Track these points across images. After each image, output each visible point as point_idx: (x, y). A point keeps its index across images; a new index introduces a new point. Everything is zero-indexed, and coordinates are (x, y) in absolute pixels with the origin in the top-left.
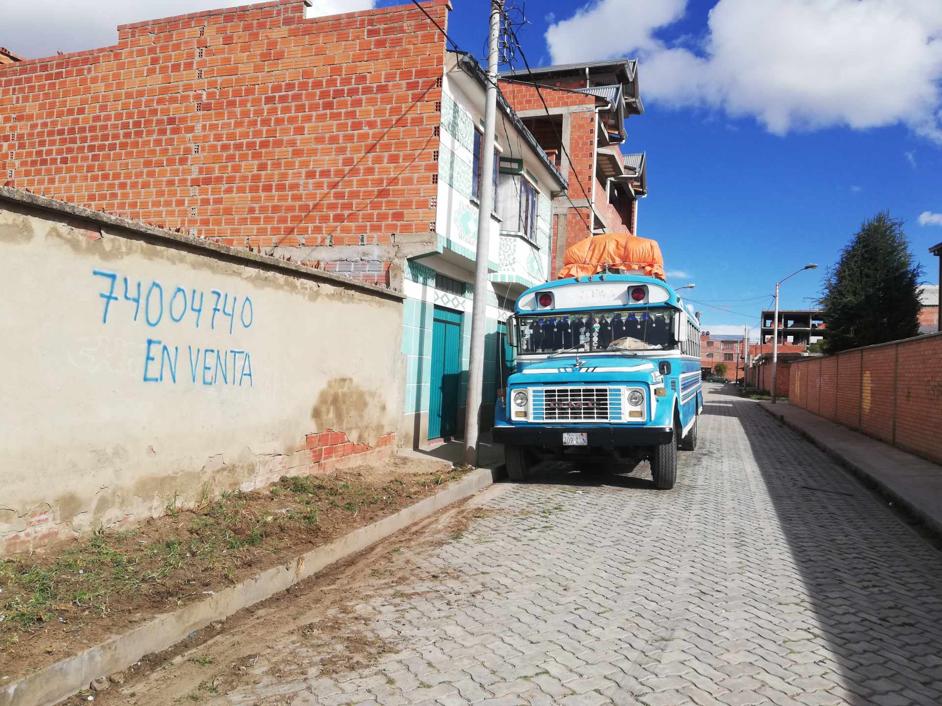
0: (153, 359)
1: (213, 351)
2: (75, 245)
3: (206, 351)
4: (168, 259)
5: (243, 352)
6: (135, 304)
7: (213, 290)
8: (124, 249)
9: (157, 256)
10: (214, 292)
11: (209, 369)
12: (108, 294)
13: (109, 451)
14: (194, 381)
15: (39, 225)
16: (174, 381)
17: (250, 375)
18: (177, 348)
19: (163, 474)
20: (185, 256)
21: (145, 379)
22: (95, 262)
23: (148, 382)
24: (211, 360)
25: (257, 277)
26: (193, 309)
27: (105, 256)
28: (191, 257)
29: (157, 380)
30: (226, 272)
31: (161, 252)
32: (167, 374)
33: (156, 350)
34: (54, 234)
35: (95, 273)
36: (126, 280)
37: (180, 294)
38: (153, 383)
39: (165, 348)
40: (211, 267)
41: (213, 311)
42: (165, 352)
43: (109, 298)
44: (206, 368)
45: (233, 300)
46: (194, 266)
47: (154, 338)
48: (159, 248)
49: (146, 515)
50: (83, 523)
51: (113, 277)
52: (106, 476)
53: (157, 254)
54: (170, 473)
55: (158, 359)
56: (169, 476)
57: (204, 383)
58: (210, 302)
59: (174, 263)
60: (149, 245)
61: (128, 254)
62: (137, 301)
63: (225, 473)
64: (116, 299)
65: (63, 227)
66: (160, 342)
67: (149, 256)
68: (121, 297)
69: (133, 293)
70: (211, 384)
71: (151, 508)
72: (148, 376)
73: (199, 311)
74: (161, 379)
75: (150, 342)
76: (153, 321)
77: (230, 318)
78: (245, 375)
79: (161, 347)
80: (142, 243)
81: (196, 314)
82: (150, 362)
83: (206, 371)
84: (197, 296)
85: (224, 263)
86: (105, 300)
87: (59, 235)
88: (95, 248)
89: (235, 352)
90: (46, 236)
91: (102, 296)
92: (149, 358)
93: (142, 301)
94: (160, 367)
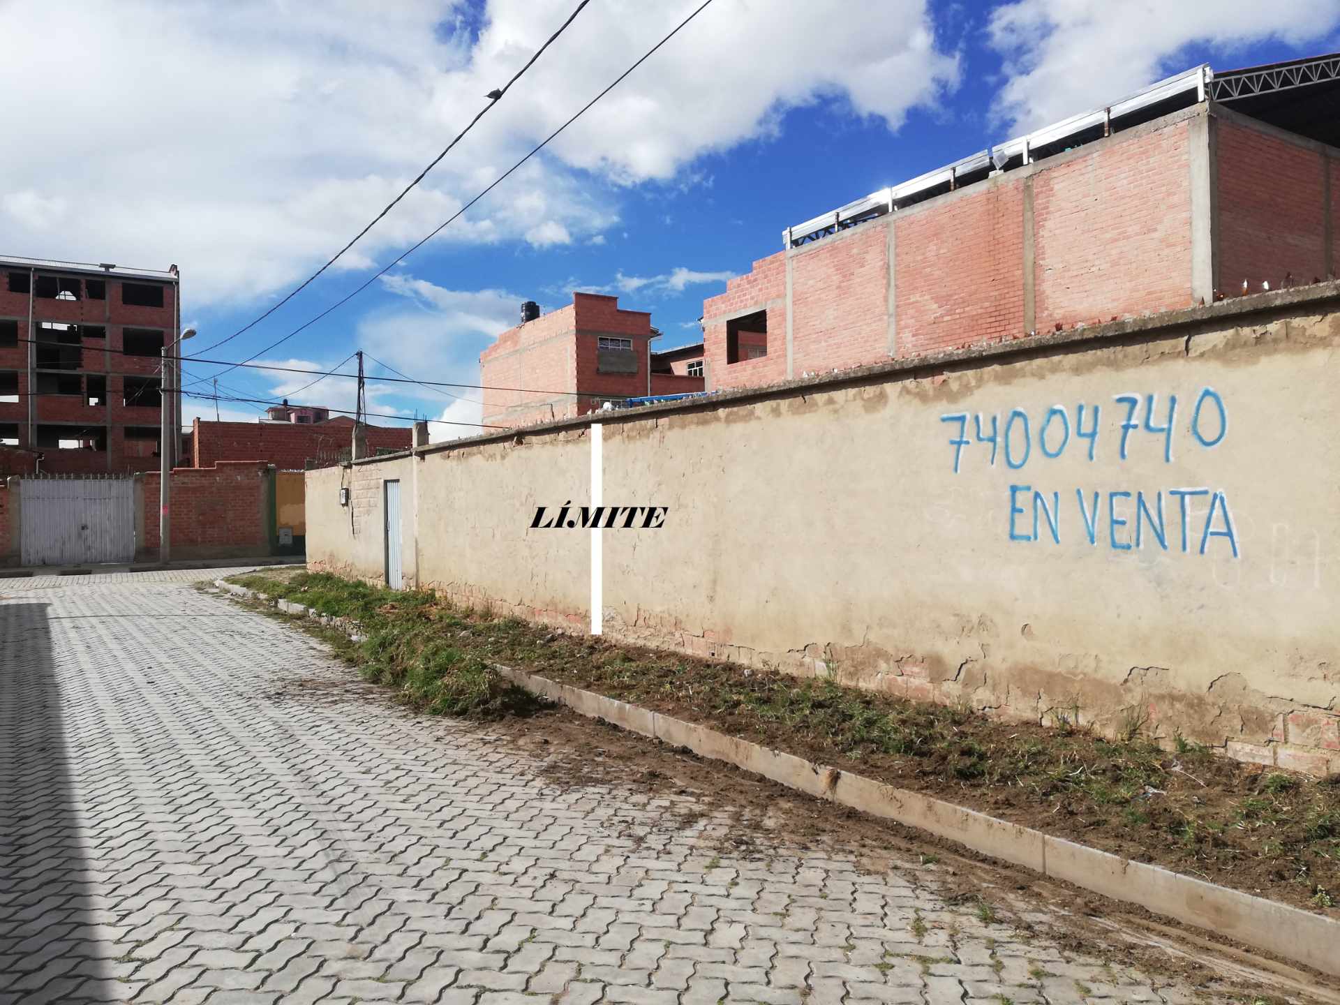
0: (1021, 511)
1: (1127, 494)
2: (923, 397)
3: (1112, 495)
4: (1033, 375)
5: (1206, 492)
6: (991, 445)
7: (1117, 397)
8: (973, 383)
9: (1015, 377)
10: (1120, 400)
11: (1123, 523)
12: (958, 440)
13: (975, 620)
14: (1092, 542)
15: (891, 388)
16: (1058, 542)
17: (1229, 534)
18: (1056, 494)
19: (1049, 668)
20: (1060, 362)
21: (1013, 537)
22: (944, 408)
23: (1017, 541)
24: (1126, 510)
25: (1231, 345)
26: (1080, 434)
27: (953, 398)
28: (1071, 359)
29: (1028, 538)
30: (1146, 360)
31: (1022, 369)
32: (1043, 530)
33: (1023, 499)
34: (904, 393)
35: (944, 420)
36: (977, 418)
37: (1056, 419)
38: (1024, 542)
39: (1037, 495)
40: (1112, 364)
41: (1121, 431)
42: (1039, 501)
43: (959, 443)
44: (1114, 522)
45: (1168, 404)
46: (1077, 370)
47: (1019, 484)
48: (1018, 365)
49: (1029, 715)
50: (949, 693)
51: (962, 419)
52: (970, 647)
53: (1014, 375)
54: (1062, 670)
55: (1028, 511)
56: (1060, 674)
57: (1114, 545)
58: (1113, 419)
59: (1042, 377)
60: (1006, 367)
61: (978, 387)
62: (993, 440)
63: (1178, 705)
64: (967, 443)
65: (910, 383)
66: (1029, 488)
67: (1004, 380)
68: (972, 440)
69: (986, 431)
70: (1129, 547)
71: (1035, 709)
72: (1017, 532)
73: (1093, 435)
74: (1036, 538)
75: (1014, 489)
76: (1016, 461)
77: (1163, 436)
78: (1212, 534)
79: (1031, 494)
80: (996, 367)
81: (1087, 441)
82: (1017, 515)
83: (1116, 526)
84: (1086, 415)
85: (1138, 347)
86: (956, 446)
87: (908, 392)
88: (943, 393)
89: (1183, 495)
90: (899, 397)
91: (952, 442)
92: (1014, 510)
93: (999, 439)
94: (1033, 521)
